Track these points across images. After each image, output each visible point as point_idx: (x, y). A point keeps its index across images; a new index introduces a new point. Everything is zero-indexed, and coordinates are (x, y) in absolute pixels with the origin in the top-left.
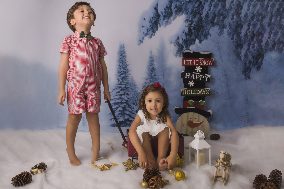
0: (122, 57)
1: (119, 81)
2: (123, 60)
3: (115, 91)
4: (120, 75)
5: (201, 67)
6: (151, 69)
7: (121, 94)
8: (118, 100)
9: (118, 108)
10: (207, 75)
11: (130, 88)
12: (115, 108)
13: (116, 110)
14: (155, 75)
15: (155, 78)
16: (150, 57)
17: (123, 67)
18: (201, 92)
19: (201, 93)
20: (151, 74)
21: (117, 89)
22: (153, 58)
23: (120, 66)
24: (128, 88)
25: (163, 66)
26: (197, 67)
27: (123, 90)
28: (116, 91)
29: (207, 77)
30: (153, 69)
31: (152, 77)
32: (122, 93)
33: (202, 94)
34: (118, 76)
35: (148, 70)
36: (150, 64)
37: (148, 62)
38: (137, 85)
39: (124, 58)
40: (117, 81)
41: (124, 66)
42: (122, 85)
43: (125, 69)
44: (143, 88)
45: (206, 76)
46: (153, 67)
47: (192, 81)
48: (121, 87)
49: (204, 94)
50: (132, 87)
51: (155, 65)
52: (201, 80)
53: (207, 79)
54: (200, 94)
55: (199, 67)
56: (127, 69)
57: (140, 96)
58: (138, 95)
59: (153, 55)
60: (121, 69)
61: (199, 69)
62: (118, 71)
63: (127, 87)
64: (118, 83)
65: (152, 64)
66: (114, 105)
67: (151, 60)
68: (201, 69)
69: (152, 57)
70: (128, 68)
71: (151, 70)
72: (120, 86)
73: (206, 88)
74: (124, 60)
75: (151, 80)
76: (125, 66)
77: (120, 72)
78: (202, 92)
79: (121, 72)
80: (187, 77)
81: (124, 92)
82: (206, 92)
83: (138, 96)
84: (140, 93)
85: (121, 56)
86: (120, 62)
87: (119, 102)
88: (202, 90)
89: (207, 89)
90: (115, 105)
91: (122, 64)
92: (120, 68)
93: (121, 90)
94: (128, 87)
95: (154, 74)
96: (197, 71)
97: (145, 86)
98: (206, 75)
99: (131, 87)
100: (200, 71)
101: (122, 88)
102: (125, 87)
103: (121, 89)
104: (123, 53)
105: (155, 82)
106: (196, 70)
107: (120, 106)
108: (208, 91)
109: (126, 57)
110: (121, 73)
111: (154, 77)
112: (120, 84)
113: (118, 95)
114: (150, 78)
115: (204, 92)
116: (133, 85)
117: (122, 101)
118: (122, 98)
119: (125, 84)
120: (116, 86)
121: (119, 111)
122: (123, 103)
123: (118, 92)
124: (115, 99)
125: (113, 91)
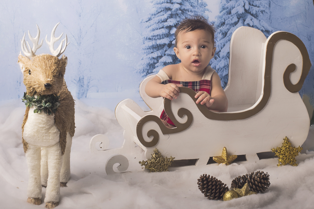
3: (156, 19)
7: (170, 26)
8: (163, 38)
9: (161, 57)
11: (191, 11)
12: (154, 58)
13: (156, 61)
21: (162, 13)
24: (186, 10)
27: (174, 16)
28: (158, 18)
32: (172, 22)
38: (207, 5)
42: (172, 3)
44: (221, 12)
48: (171, 8)
50: (196, 10)
63: (184, 9)
66: (152, 51)
72: (168, 5)
81: (178, 21)
87: (164, 45)
90: (155, 50)
93: (171, 16)
94: (186, 8)
97: (226, 6)
99: (193, 10)
101: (173, 10)
102: (180, 10)
103: (169, 12)
107: (166, 53)
112: (167, 3)
113: (163, 27)
116: (198, 3)
117: (173, 41)
118: (171, 33)
119: (181, 3)
120: (159, 6)
121: (163, 64)
122: (173, 46)
123: (163, 20)
124: (154, 38)
125: (151, 18)
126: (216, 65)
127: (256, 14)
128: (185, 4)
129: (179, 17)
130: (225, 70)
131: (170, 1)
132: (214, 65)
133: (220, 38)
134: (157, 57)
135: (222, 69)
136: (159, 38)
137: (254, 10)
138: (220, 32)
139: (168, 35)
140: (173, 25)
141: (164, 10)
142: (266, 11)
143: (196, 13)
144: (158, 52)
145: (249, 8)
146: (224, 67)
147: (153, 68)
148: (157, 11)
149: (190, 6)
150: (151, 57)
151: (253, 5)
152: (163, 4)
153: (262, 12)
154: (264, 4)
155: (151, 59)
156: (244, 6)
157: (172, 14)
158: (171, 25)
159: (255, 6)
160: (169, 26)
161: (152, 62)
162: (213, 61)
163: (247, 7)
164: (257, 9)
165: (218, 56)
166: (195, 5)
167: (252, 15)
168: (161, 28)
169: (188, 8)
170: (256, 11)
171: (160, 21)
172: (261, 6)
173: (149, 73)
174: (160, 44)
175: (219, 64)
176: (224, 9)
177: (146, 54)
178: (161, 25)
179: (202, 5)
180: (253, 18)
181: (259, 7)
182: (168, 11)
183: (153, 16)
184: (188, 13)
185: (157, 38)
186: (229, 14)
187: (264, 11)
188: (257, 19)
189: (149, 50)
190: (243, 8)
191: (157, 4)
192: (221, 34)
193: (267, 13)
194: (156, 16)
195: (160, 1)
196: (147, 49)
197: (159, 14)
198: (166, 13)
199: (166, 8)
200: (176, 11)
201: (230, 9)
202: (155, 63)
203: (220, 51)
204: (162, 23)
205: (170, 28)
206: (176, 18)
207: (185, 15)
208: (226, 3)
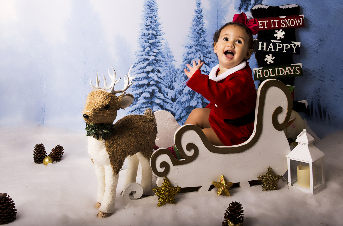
0: (151, 11)
1: (145, 50)
2: (152, 15)
3: (139, 66)
4: (146, 40)
5: (284, 30)
6: (198, 31)
8: (143, 80)
9: (142, 93)
10: (295, 43)
11: (163, 61)
12: (137, 94)
13: (138, 96)
14: (203, 41)
15: (205, 46)
16: (197, 12)
17: (151, 27)
18: (286, 71)
19: (287, 73)
20: (197, 39)
21: (142, 62)
22: (202, 14)
23: (148, 26)
24: (159, 60)
25: (218, 25)
26: (276, 31)
27: (151, 64)
29: (295, 45)
30: (201, 30)
31: (200, 44)
32: (149, 68)
33: (289, 74)
34: (144, 41)
35: (193, 33)
36: (197, 23)
37: (194, 20)
38: (174, 57)
39: (153, 13)
40: (143, 50)
41: (153, 26)
42: (149, 56)
43: (154, 31)
44: (183, 62)
45: (292, 45)
46: (201, 27)
47: (271, 55)
48: (149, 59)
49: (292, 73)
50: (166, 60)
51: (204, 24)
52: (285, 51)
53: (295, 49)
54: (285, 74)
55: (281, 30)
56: (159, 31)
57: (178, 74)
58: (176, 73)
59: (201, 8)
60: (148, 29)
61: (280, 34)
62: (143, 34)
63: (158, 60)
64: (143, 53)
65: (200, 23)
66: (136, 88)
67: (199, 16)
68: (284, 33)
69: (199, 12)
70: (160, 29)
71: (198, 33)
72: (147, 57)
73: (295, 64)
74: (153, 17)
75: (198, 48)
76: (156, 25)
77: (147, 35)
78: (288, 71)
79: (149, 34)
80: (262, 48)
81: (154, 68)
82: (295, 71)
83: (176, 75)
84: (178, 70)
85: (149, 10)
86: (147, 19)
87: (144, 85)
88: (289, 69)
89: (296, 66)
90: (138, 88)
91: (151, 22)
92: (146, 29)
93: (149, 64)
94: (159, 59)
95: (202, 39)
96: (277, 37)
97: (187, 58)
98: (292, 42)
100: (283, 37)
101: (150, 60)
102: (155, 60)
104: (151, 4)
105: (203, 52)
106: (275, 35)
107: (146, 90)
108: (298, 69)
109: (157, 11)
110: (148, 37)
111: (203, 44)
112: (146, 55)
113: (143, 72)
114: (196, 46)
115: (292, 71)
116: (167, 56)
117: (150, 82)
118: (149, 77)
119: (156, 55)
120: (140, 57)
121: (143, 98)
122: (150, 85)
123: (143, 67)
124: (137, 79)
125: (134, 66)
126: (181, 99)
127: (209, 63)
128: (159, 56)
129: (154, 65)
130: (187, 103)
131: (148, 54)
132: (180, 99)
133: (183, 80)
134: (140, 93)
135: (184, 102)
136: (141, 80)
137: (207, 61)
138: (183, 76)
139: (147, 78)
140: (151, 71)
141: (143, 60)
142: (215, 61)
143: (166, 62)
144: (140, 89)
145: (204, 59)
146: (186, 101)
147: (136, 101)
148: (139, 61)
149: (162, 57)
150: (135, 93)
151: (206, 57)
152: (143, 56)
153: (213, 62)
154: (214, 56)
155: (135, 95)
156: (200, 58)
157: (149, 63)
158: (149, 71)
159: (208, 58)
160: (147, 72)
161: (136, 97)
162: (178, 96)
163: (202, 58)
164: (209, 60)
165: (182, 93)
166: (165, 57)
167: (206, 64)
168: (142, 73)
169: (160, 59)
170: (209, 61)
171: (141, 68)
172: (212, 58)
173: (134, 105)
174: (141, 84)
175: (183, 98)
176: (186, 60)
177: (131, 91)
178: (142, 71)
179: (170, 57)
180: (207, 66)
181: (210, 58)
182: (146, 61)
183: (136, 64)
184: (160, 62)
185: (139, 80)
186: (190, 63)
187: (214, 61)
188: (209, 67)
189: (134, 88)
190: (199, 59)
191: (139, 56)
192: (184, 77)
193: (216, 62)
194: (138, 64)
195: (141, 54)
196: (133, 87)
197: (140, 63)
198: (145, 62)
199: (145, 59)
200: (152, 61)
201: (190, 60)
202: (138, 98)
203: (183, 89)
204: (143, 69)
205: (148, 72)
206: (152, 66)
207: (158, 64)
208: (187, 56)
